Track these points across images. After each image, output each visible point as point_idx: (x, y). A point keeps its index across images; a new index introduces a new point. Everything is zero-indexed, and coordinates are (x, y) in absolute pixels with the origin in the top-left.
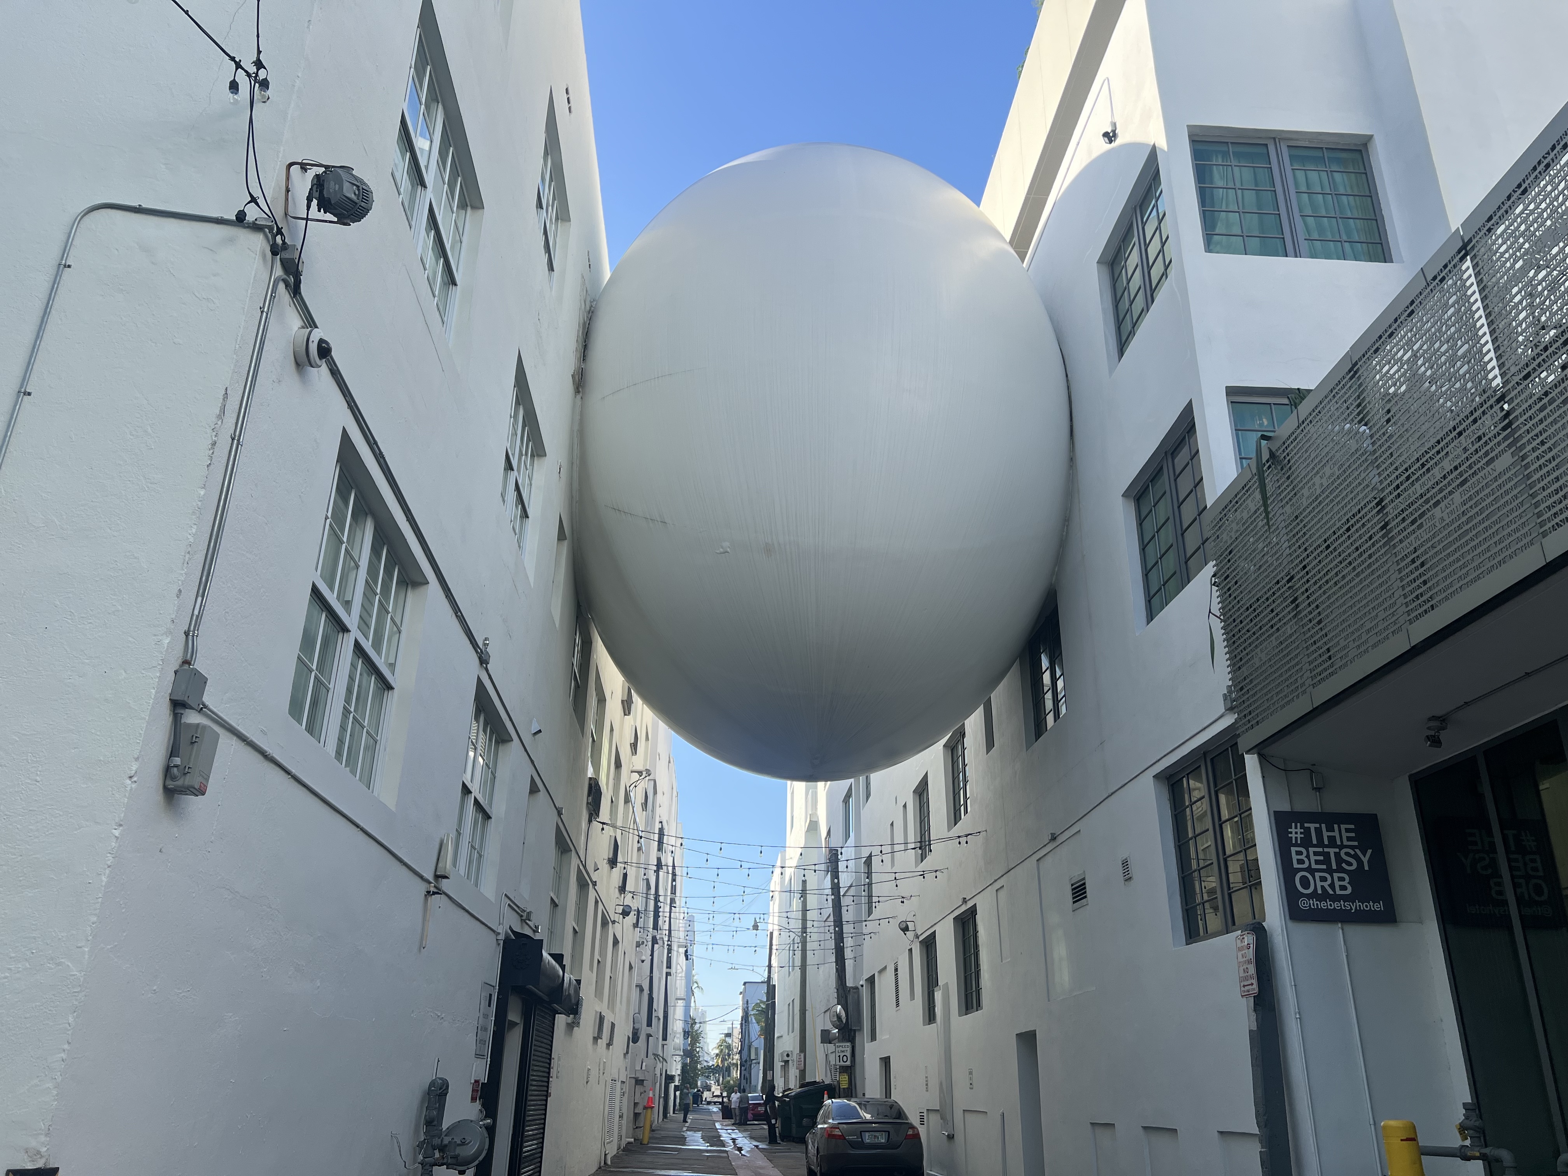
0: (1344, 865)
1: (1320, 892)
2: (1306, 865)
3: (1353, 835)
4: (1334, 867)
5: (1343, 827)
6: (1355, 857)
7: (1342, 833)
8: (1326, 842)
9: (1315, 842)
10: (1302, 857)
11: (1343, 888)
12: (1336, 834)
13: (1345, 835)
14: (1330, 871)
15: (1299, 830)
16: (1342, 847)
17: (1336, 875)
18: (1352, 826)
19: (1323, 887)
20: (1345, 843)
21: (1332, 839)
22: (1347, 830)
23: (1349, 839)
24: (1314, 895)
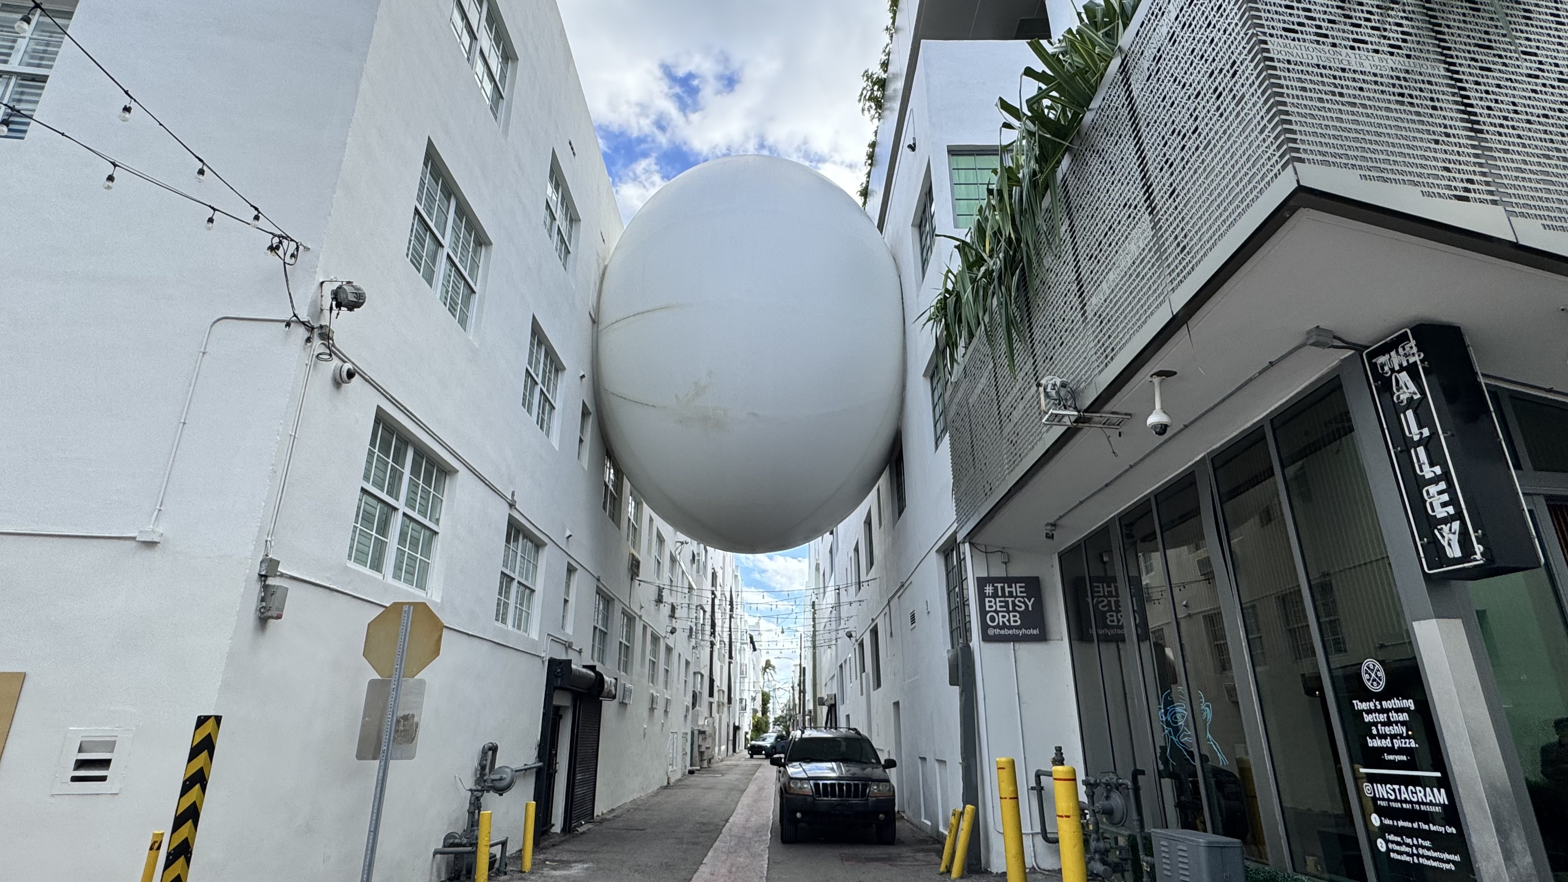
0: (1017, 608)
1: (1001, 624)
2: (994, 609)
3: (1023, 589)
4: (1011, 609)
5: (1018, 585)
6: (1024, 603)
7: (1017, 589)
8: (1007, 594)
9: (1000, 594)
10: (992, 604)
11: (1015, 621)
12: (1013, 589)
13: (1018, 590)
14: (1008, 612)
15: (991, 588)
16: (1017, 597)
17: (1011, 614)
18: (1023, 585)
19: (1003, 622)
20: (1019, 594)
21: (1011, 593)
22: (1020, 587)
23: (1021, 592)
24: (998, 626)
